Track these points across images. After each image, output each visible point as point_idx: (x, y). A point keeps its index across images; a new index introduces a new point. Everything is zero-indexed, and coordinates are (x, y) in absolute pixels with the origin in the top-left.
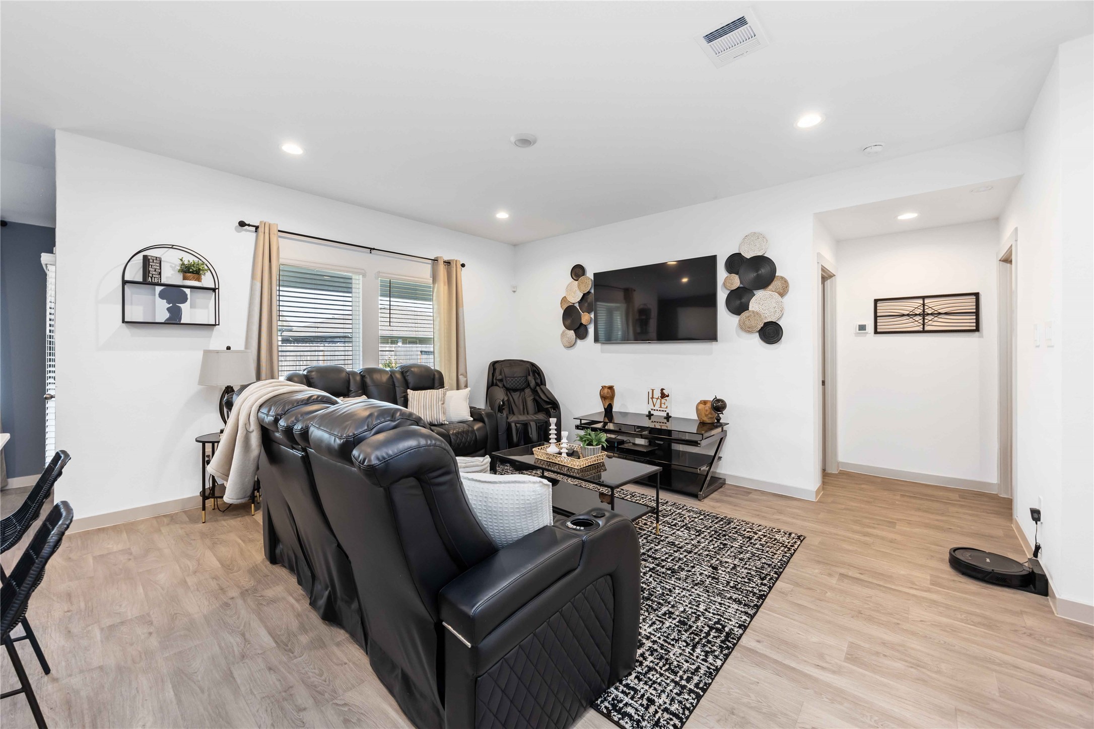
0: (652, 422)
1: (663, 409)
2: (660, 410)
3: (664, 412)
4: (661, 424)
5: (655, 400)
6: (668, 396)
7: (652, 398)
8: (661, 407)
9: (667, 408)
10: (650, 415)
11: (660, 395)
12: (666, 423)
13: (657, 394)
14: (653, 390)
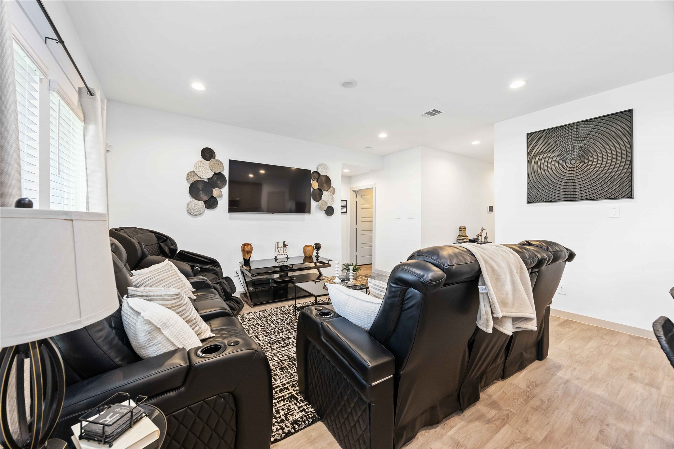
0: (278, 262)
1: (285, 254)
2: (283, 255)
3: (286, 255)
4: (284, 262)
5: (279, 249)
6: (288, 245)
7: (278, 248)
8: (283, 252)
9: (287, 252)
10: (276, 259)
11: (283, 245)
12: (286, 261)
13: (281, 245)
14: (278, 243)
